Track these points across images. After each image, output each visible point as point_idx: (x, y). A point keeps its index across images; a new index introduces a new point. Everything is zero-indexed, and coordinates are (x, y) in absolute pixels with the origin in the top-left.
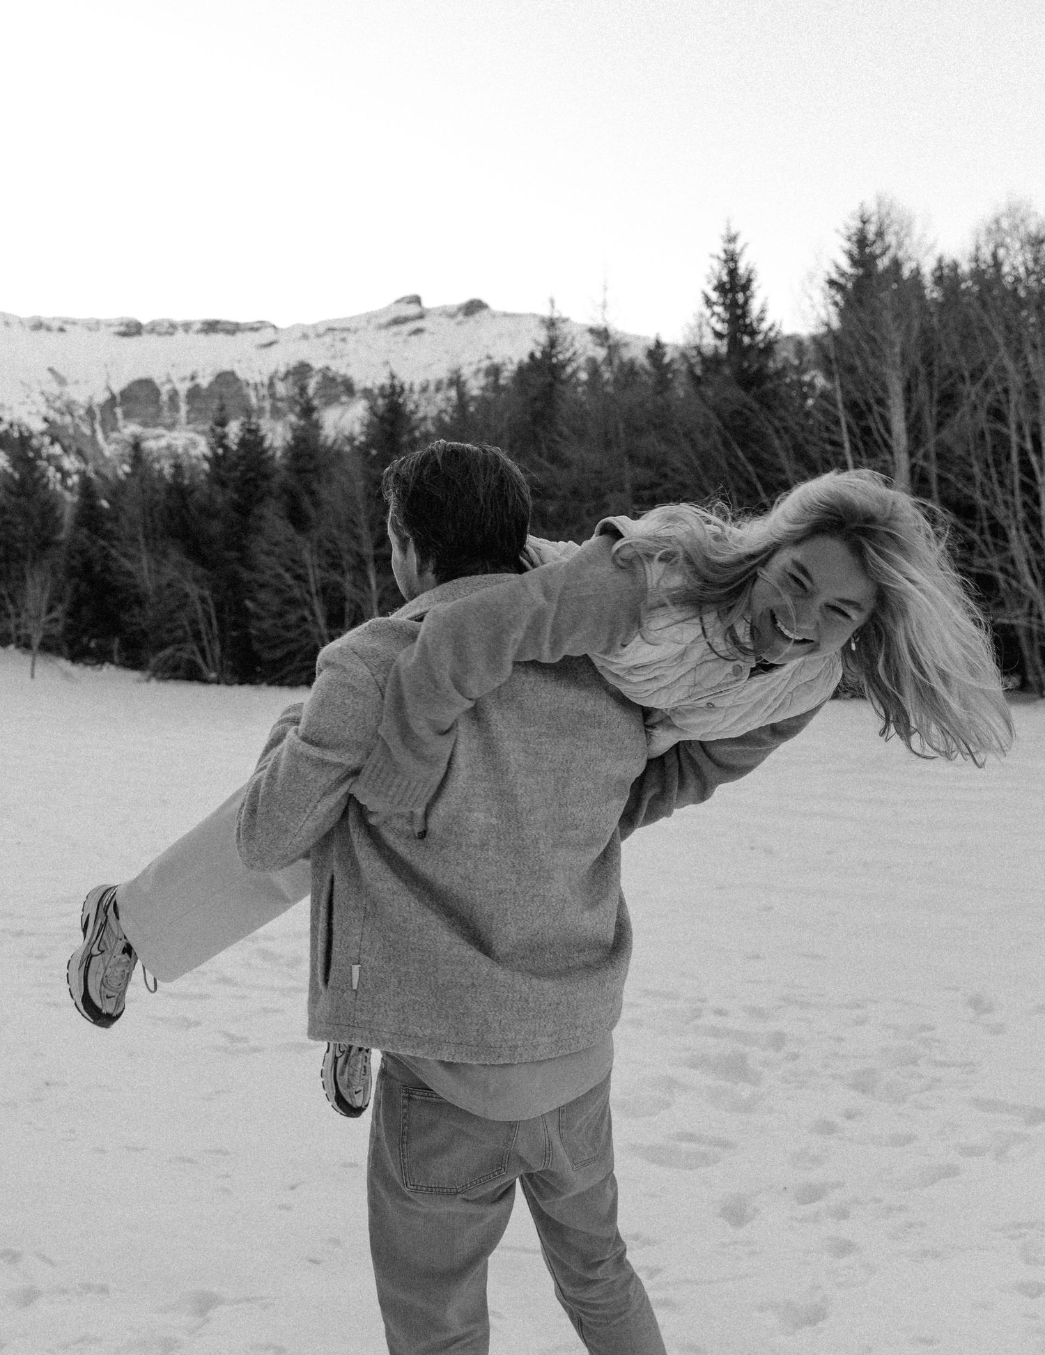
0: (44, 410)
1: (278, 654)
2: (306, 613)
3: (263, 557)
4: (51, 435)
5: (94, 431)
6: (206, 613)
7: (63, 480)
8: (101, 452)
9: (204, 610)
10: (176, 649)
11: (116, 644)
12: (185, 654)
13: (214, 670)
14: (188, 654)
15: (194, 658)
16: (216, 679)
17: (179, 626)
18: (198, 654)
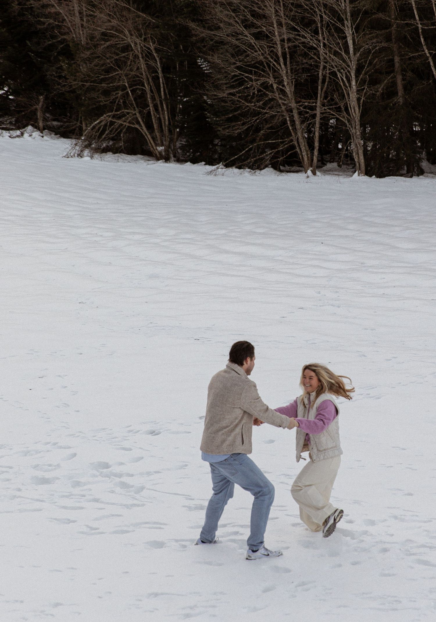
1: (238, 129)
2: (271, 81)
3: (218, 9)
6: (152, 70)
9: (149, 67)
10: (114, 117)
11: (41, 104)
12: (125, 122)
13: (162, 142)
14: (129, 123)
15: (137, 126)
16: (164, 154)
17: (117, 88)
18: (141, 123)
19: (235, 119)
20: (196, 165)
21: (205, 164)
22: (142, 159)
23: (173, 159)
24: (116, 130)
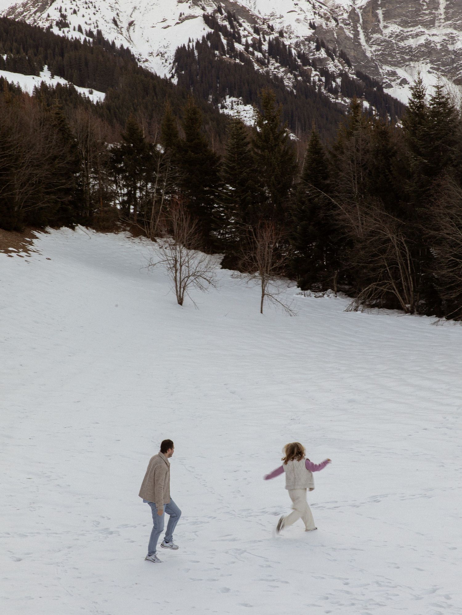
0: (310, 16)
4: (317, 42)
5: (357, 34)
6: (403, 255)
7: (328, 84)
8: (364, 53)
10: (378, 285)
11: (336, 276)
12: (385, 288)
13: (409, 301)
14: (388, 288)
15: (393, 291)
16: (410, 309)
17: (381, 267)
18: (396, 289)
19: (451, 288)
20: (429, 317)
21: (436, 317)
22: (397, 312)
23: (416, 312)
24: (379, 294)
